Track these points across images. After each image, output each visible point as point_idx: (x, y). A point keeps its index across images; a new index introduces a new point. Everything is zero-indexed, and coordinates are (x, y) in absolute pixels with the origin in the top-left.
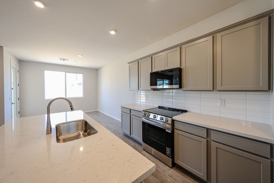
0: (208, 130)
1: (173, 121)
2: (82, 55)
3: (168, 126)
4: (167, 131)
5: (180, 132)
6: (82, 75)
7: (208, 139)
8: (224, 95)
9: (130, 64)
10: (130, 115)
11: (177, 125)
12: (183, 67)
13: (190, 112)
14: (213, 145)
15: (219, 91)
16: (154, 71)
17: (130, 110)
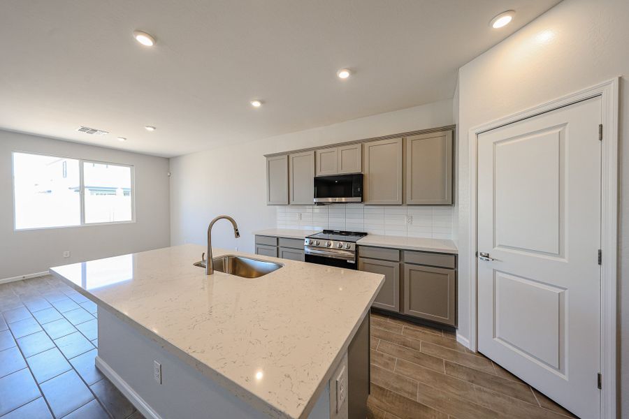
0: (401, 251)
1: (357, 246)
2: (155, 128)
3: (349, 254)
4: (348, 261)
5: (366, 261)
6: (128, 169)
7: (401, 262)
8: (411, 210)
9: (270, 159)
10: (278, 248)
11: (362, 252)
12: (366, 172)
13: (371, 234)
14: (407, 267)
15: (409, 205)
16: (319, 174)
17: (278, 239)
